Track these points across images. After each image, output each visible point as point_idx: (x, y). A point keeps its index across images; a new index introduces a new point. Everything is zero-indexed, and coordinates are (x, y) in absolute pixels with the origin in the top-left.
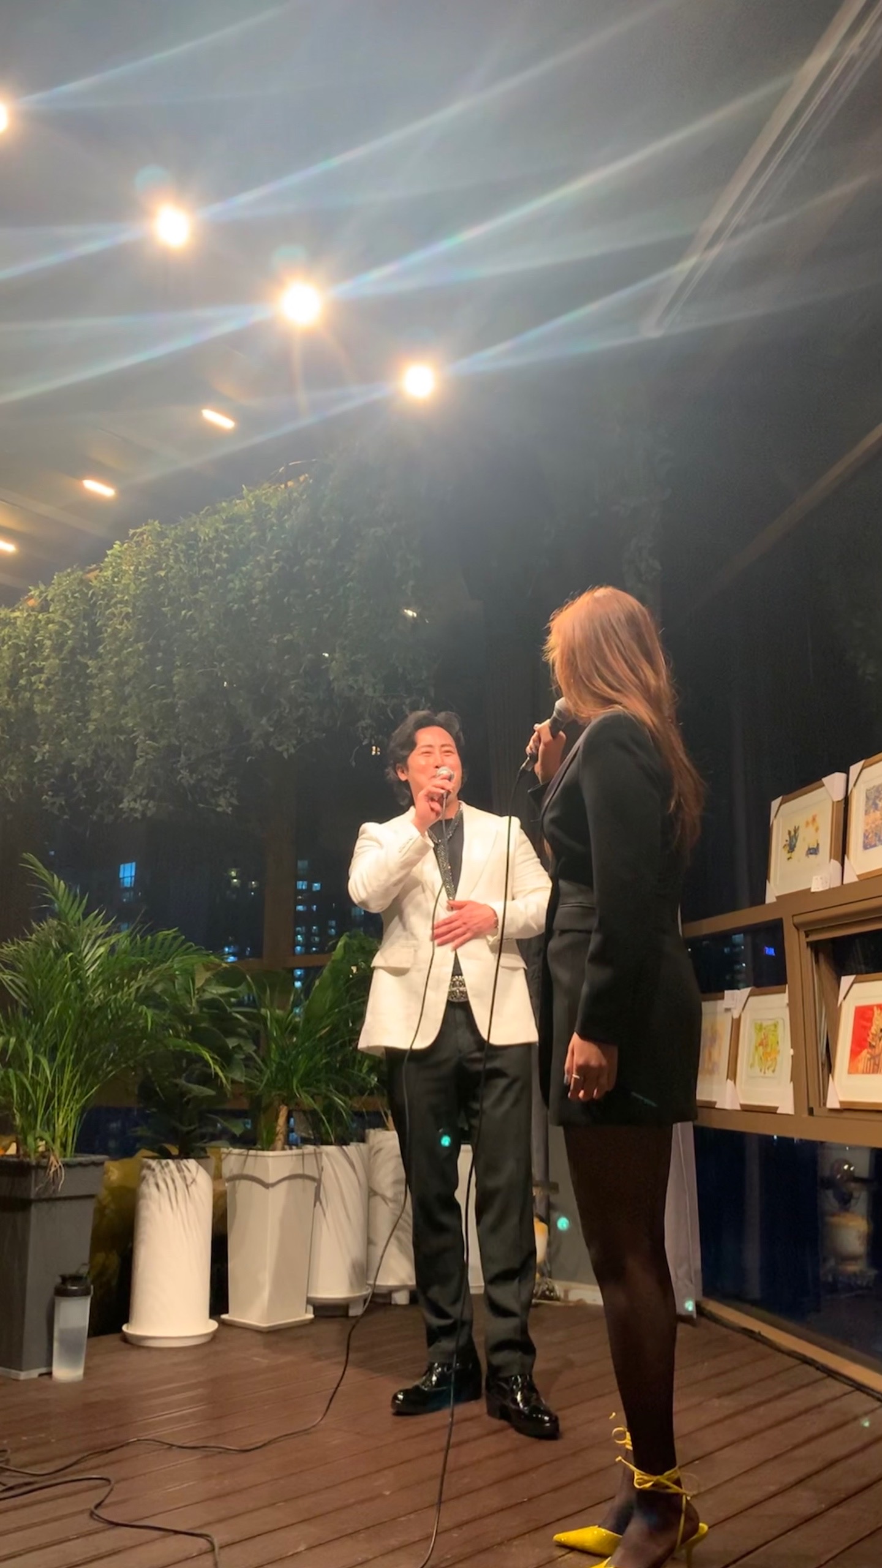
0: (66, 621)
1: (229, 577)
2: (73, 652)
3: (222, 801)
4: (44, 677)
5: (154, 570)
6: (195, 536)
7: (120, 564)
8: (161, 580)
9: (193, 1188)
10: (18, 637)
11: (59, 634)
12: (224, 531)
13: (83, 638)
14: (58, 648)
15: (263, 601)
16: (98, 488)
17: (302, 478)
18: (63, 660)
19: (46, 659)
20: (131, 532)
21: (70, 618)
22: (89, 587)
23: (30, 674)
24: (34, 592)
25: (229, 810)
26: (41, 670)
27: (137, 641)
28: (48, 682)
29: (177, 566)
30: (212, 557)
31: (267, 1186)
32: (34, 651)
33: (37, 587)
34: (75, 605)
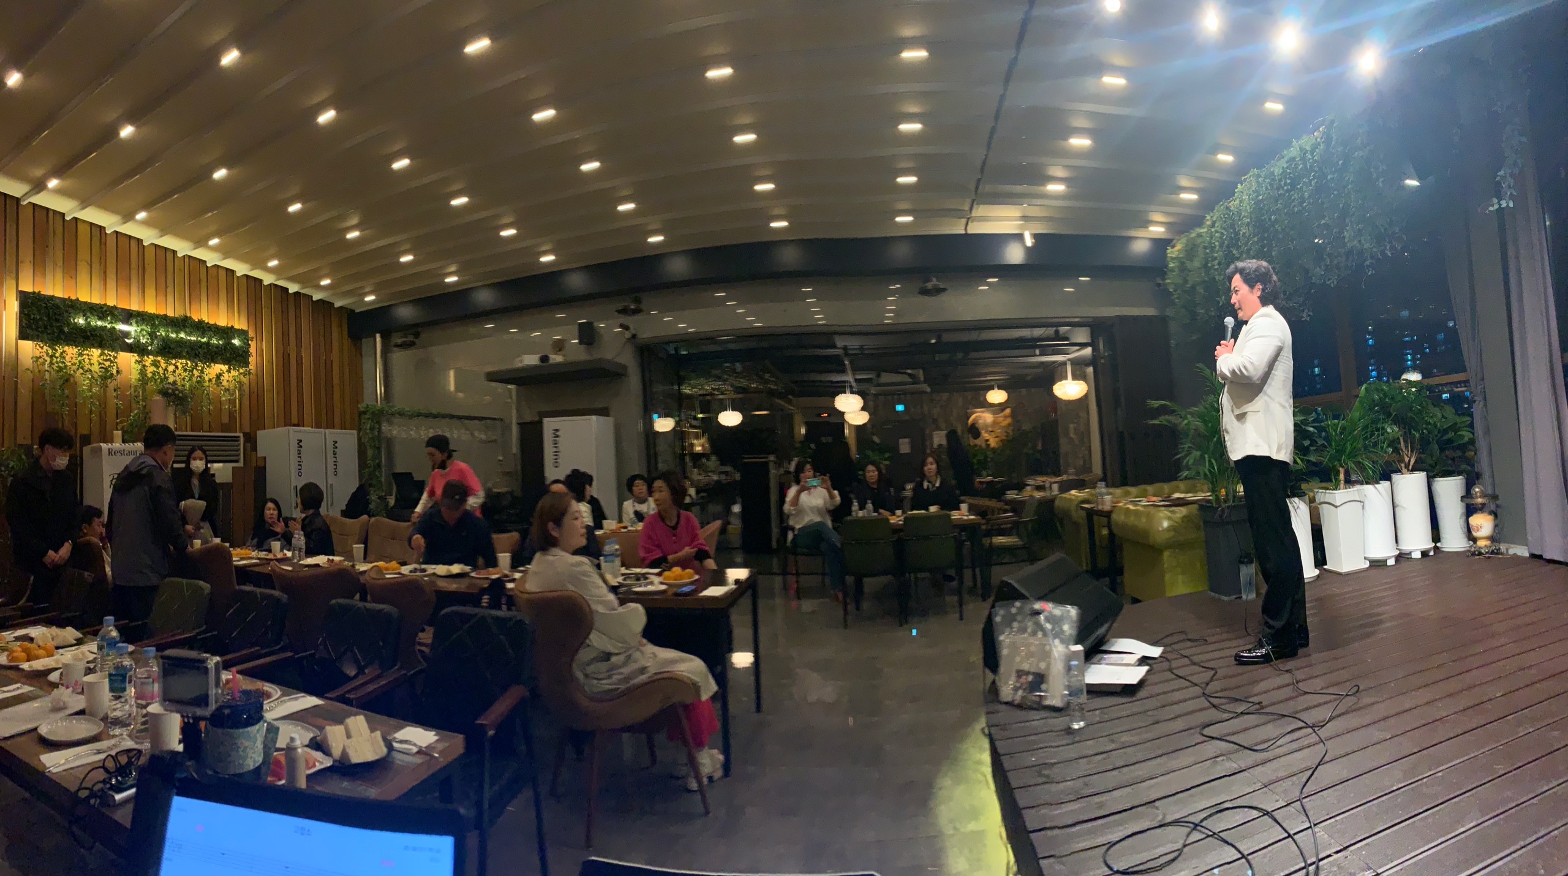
0: (1223, 231)
1: (1292, 193)
2: (1228, 247)
3: (1305, 315)
4: (1217, 261)
5: (1257, 196)
6: (1272, 173)
7: (1242, 196)
8: (1261, 201)
9: (1298, 511)
10: (1204, 242)
11: (1221, 238)
12: (1287, 168)
13: (1232, 238)
14: (1221, 246)
15: (1309, 203)
16: (1226, 158)
17: (1321, 129)
18: (1225, 251)
19: (1218, 252)
20: (1243, 178)
21: (1224, 229)
22: (1230, 211)
23: (1213, 261)
24: (1208, 217)
25: (1308, 319)
26: (1216, 258)
27: (1254, 237)
28: (1219, 264)
29: (1267, 192)
30: (1282, 183)
31: (1336, 507)
32: (1212, 248)
33: (1209, 214)
34: (1225, 222)
